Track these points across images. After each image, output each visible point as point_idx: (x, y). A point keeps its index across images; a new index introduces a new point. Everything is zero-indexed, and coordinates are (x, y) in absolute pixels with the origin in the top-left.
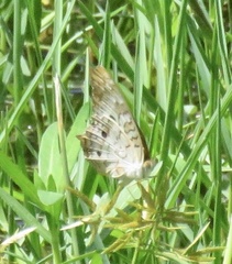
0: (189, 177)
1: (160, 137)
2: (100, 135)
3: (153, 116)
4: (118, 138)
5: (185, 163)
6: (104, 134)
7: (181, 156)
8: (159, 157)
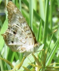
2: (12, 33)
7: (52, 42)
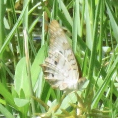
0: (105, 90)
1: (88, 66)
2: (53, 63)
3: (83, 53)
4: (64, 65)
5: (103, 81)
6: (56, 63)
7: (101, 77)
8: (87, 78)
